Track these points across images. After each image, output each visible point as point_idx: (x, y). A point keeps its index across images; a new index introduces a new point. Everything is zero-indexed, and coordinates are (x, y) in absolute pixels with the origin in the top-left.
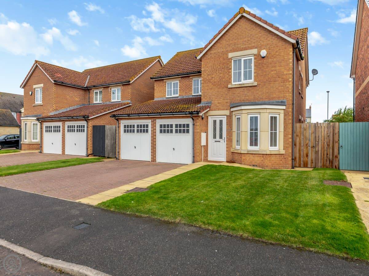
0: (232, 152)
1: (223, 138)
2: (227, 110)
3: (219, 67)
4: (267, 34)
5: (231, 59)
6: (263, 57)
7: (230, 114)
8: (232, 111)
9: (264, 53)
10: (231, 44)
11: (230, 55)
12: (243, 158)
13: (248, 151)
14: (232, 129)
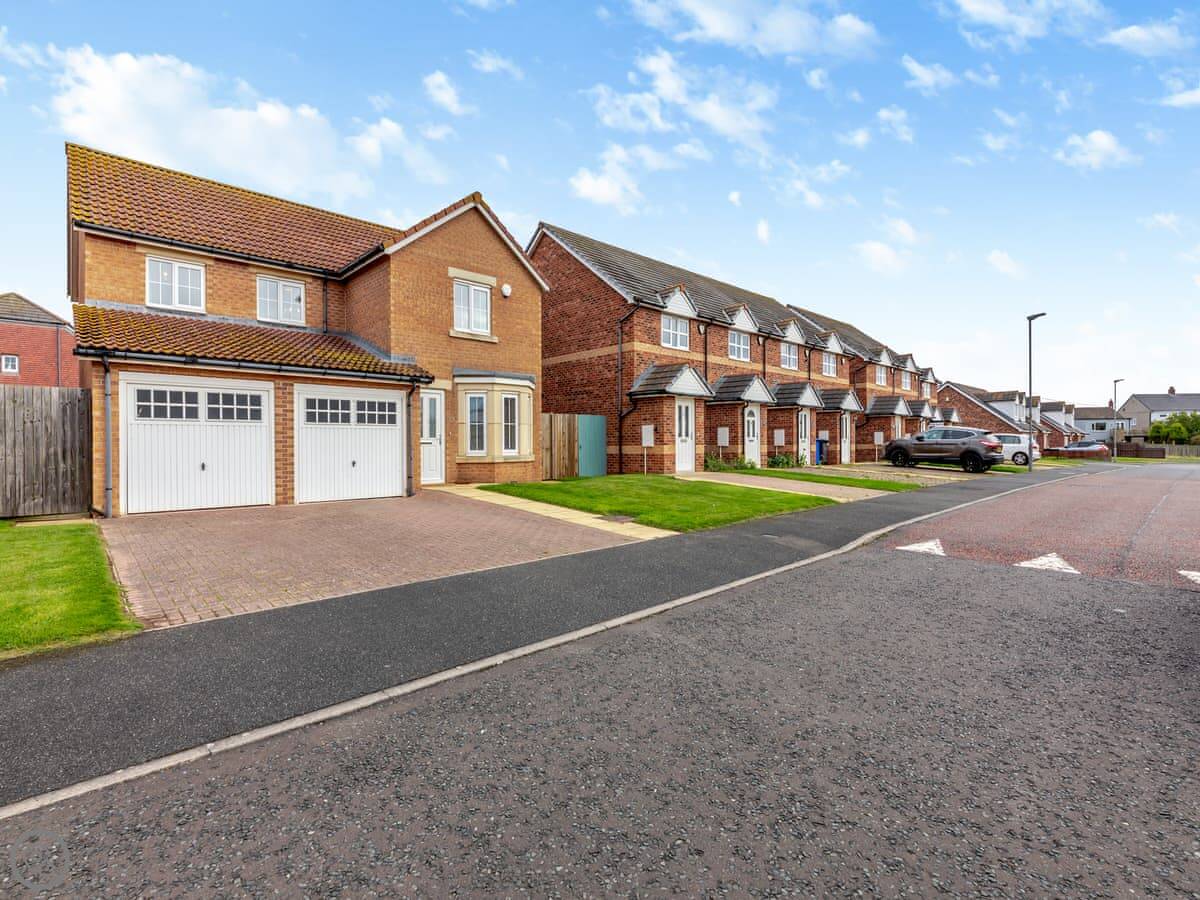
0: (459, 464)
1: (438, 437)
2: (447, 378)
3: (429, 288)
4: (510, 258)
5: (452, 279)
6: (505, 297)
7: (453, 387)
8: (457, 384)
9: (507, 289)
10: (453, 250)
11: (452, 272)
12: (497, 470)
13: (505, 458)
14: (456, 419)
